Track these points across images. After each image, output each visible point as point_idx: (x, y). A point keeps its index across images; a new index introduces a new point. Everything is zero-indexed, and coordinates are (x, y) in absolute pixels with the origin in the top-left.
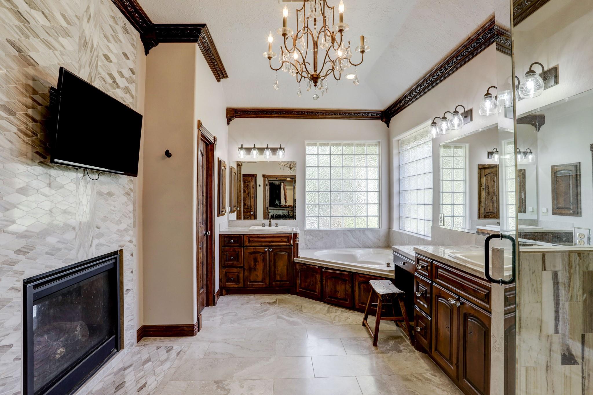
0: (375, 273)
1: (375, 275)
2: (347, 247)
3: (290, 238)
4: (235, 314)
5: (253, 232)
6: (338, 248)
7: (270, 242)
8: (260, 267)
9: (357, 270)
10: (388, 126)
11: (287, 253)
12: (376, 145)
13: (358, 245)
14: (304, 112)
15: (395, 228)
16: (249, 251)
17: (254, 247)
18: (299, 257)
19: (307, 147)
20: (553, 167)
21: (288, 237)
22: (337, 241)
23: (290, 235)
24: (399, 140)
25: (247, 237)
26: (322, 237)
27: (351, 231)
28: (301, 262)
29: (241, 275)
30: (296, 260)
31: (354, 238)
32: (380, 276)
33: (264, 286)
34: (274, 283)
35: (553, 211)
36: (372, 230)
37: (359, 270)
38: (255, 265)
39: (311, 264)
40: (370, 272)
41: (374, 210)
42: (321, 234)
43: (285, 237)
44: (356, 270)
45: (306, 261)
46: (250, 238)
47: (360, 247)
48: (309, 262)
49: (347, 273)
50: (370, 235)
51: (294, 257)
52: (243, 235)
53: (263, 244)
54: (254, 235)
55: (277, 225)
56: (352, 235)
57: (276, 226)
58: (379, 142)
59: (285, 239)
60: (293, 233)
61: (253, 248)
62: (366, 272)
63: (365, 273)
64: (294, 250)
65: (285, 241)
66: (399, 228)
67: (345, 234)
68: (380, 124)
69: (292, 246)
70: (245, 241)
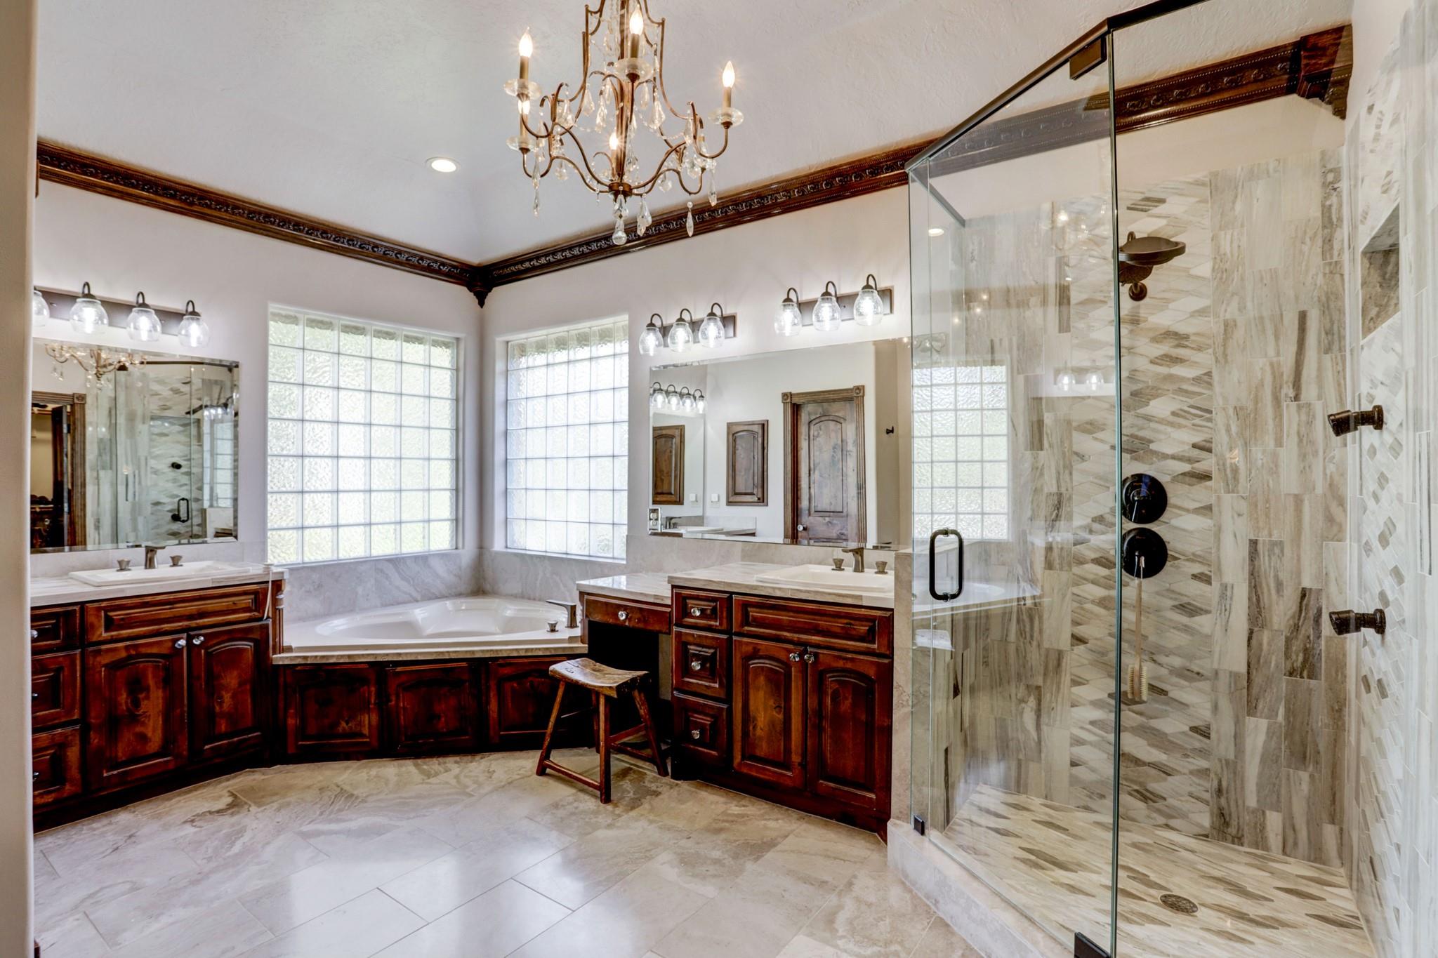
0: (539, 649)
1: (541, 653)
2: (385, 605)
3: (261, 596)
4: (128, 886)
5: (122, 590)
6: (363, 610)
7: (191, 617)
8: (153, 704)
9: (491, 650)
10: (481, 303)
11: (252, 644)
12: (446, 345)
13: (411, 596)
14: (275, 216)
15: (498, 545)
16: (106, 659)
17: (128, 643)
18: (290, 649)
19: (272, 323)
20: (729, 425)
21: (255, 593)
22: (360, 590)
23: (263, 586)
24: (507, 342)
25: (99, 609)
26: (320, 586)
27: (396, 561)
28: (303, 662)
29: (73, 754)
30: (279, 658)
31: (404, 579)
32: (553, 653)
33: (171, 766)
34: (207, 747)
35: (728, 497)
36: (442, 555)
37: (497, 651)
38: (136, 704)
39: (342, 661)
40: (527, 650)
41: (443, 505)
42: (315, 576)
43: (245, 593)
44: (487, 651)
45: (323, 657)
46: (111, 614)
47: (417, 601)
48: (333, 656)
49: (464, 664)
50: (440, 568)
51: (274, 653)
52: (82, 604)
53: (166, 626)
54: (129, 601)
55: (176, 561)
56: (399, 573)
57: (175, 565)
58: (458, 339)
59: (247, 601)
60: (271, 579)
61: (127, 648)
62: (517, 650)
63: (515, 654)
64: (274, 629)
65: (244, 606)
66: (504, 545)
67: (382, 571)
68: (461, 295)
69: (268, 617)
70: (92, 626)
